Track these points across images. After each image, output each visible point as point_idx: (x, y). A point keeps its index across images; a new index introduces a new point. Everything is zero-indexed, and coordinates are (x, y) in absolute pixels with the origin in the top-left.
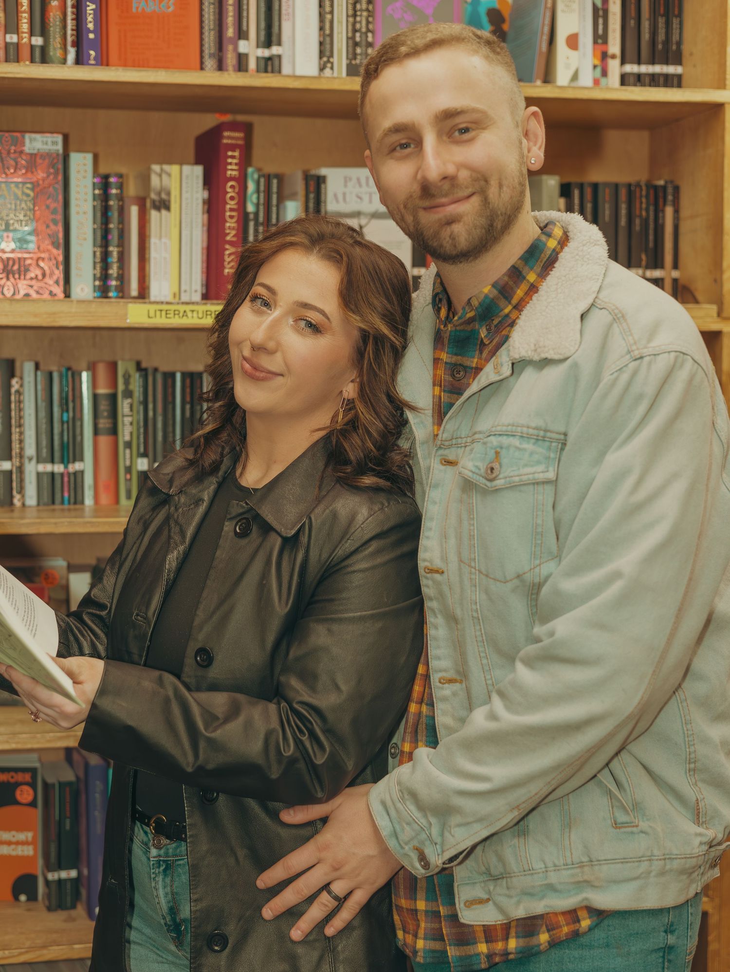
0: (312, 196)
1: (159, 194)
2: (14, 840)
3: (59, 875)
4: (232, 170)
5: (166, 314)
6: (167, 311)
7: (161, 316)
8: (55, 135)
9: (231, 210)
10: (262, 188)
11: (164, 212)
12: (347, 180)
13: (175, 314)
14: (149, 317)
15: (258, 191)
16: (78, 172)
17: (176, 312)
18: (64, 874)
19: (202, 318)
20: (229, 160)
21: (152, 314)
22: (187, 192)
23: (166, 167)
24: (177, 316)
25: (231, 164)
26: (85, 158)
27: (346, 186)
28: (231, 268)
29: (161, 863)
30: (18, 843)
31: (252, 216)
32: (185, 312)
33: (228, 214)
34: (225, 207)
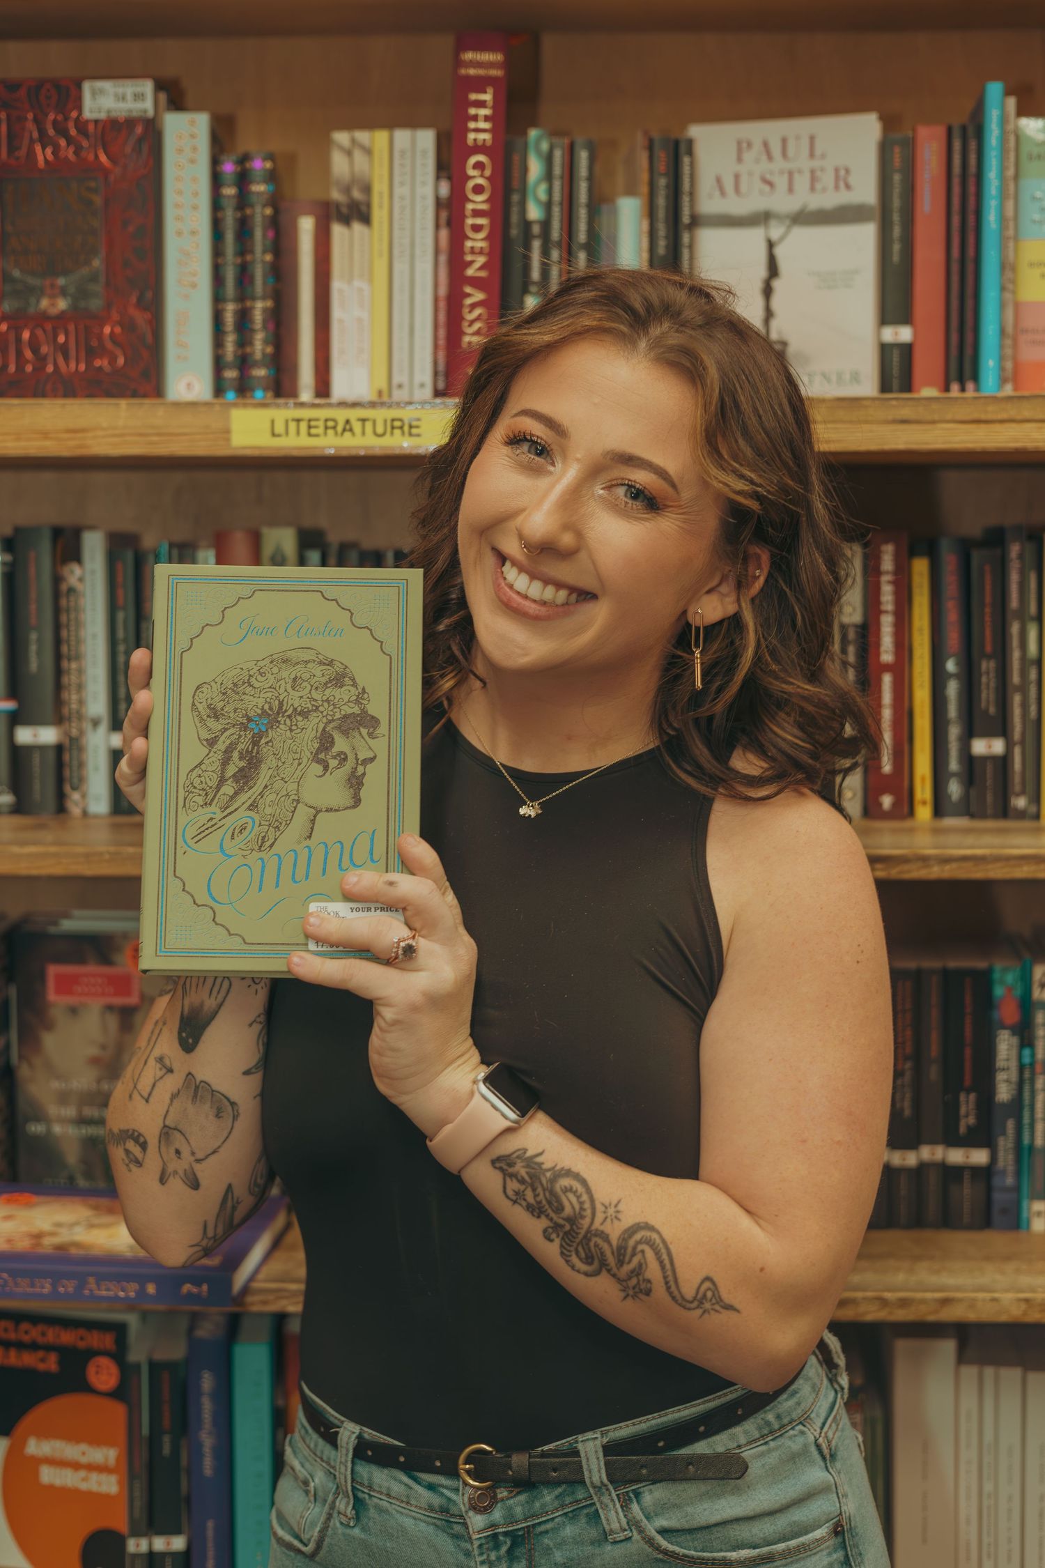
0: (662, 182)
1: (347, 190)
2: (84, 1460)
3: (150, 1545)
4: (477, 130)
5: (310, 427)
6: (310, 420)
7: (298, 433)
8: (140, 82)
9: (477, 213)
10: (557, 170)
11: (357, 227)
12: (742, 147)
13: (326, 428)
14: (274, 435)
15: (548, 176)
16: (180, 151)
17: (330, 424)
18: (159, 1544)
19: (383, 435)
20: (472, 111)
21: (280, 428)
22: (402, 184)
23: (362, 136)
24: (330, 432)
25: (475, 118)
26: (193, 123)
27: (739, 159)
28: (477, 333)
29: (501, 1538)
30: (91, 1467)
31: (536, 229)
32: (348, 422)
33: (470, 221)
34: (463, 208)
